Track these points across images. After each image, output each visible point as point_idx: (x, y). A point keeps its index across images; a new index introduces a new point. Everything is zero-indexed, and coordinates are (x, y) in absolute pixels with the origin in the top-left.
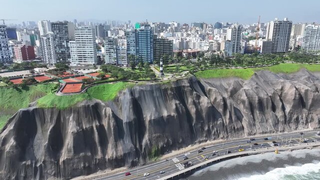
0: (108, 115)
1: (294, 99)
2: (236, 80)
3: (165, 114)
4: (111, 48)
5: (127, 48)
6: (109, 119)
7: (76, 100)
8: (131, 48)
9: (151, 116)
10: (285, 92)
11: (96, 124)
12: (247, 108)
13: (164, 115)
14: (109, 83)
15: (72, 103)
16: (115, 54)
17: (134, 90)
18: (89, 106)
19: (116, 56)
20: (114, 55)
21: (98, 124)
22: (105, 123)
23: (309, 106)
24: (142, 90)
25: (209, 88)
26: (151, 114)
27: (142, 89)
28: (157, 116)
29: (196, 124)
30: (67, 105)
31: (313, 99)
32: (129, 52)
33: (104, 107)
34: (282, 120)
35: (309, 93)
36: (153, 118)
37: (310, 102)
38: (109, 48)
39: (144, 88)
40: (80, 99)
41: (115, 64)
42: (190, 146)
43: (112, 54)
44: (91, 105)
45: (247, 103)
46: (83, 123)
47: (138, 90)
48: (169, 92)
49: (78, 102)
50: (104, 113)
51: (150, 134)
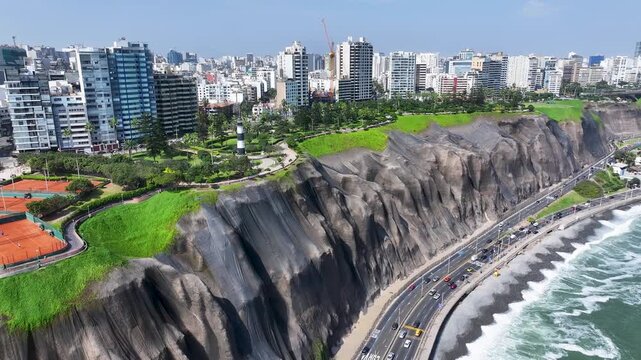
0: (195, 298)
1: (463, 175)
2: (366, 153)
3: (315, 253)
4: (32, 104)
5: (88, 101)
6: (203, 309)
7: (80, 277)
8: (99, 101)
9: (291, 269)
10: (445, 164)
11: (174, 337)
12: (408, 206)
13: (312, 256)
14: (126, 203)
15: (70, 294)
16: (51, 121)
17: (222, 207)
18: (133, 284)
19: (53, 127)
20: (48, 124)
21: (178, 334)
22: (194, 324)
23: (478, 183)
24: (242, 204)
25: (342, 176)
26: (289, 261)
27: (243, 201)
28: (302, 263)
29: (358, 260)
30: (54, 307)
31: (482, 171)
32: (93, 112)
33: (174, 275)
34: (456, 216)
35: (474, 161)
36: (297, 272)
37: (478, 176)
38: (25, 104)
39: (244, 199)
40: (93, 269)
41: (54, 150)
42: (361, 313)
43: (40, 122)
44: (139, 280)
45: (407, 195)
46: (137, 347)
47: (232, 206)
48: (298, 197)
49: (91, 282)
50: (181, 296)
51: (298, 314)
